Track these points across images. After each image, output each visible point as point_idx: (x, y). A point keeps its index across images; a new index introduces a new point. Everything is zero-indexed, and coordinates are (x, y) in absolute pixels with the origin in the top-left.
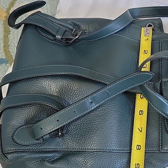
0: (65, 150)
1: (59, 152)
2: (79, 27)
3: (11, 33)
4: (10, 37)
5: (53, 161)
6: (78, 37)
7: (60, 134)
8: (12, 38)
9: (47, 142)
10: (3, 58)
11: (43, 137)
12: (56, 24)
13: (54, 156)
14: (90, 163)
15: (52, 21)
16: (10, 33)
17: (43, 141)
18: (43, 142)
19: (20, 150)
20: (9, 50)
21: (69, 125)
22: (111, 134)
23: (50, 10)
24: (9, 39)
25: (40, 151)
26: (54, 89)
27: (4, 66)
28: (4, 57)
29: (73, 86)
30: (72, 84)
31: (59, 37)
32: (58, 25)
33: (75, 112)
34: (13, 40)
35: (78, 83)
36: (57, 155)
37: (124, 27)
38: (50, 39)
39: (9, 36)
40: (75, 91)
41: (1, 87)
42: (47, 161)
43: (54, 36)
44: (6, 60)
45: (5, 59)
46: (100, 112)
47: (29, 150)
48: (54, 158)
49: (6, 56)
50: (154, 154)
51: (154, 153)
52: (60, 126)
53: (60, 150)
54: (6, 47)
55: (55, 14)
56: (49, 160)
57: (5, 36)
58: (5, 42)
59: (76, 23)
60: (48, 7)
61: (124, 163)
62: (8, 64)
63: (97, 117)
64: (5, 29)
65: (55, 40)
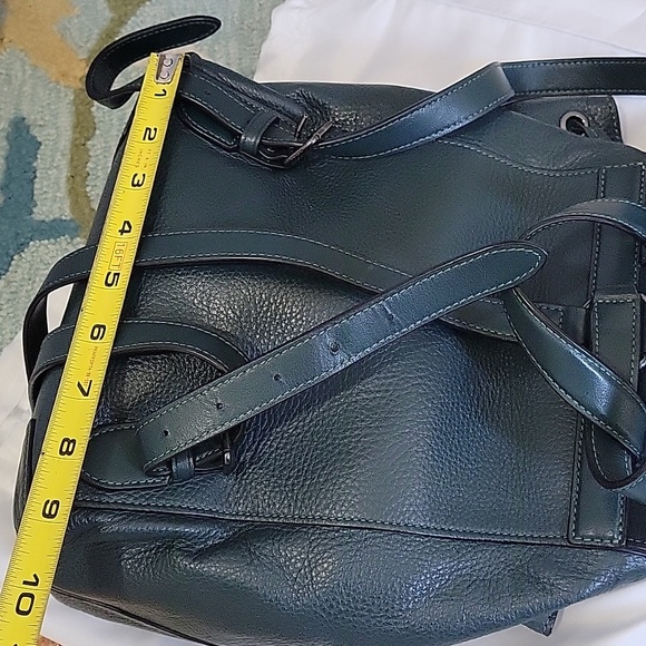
0: (243, 518)
1: (224, 525)
2: (324, 110)
3: (97, 132)
4: (94, 146)
5: (200, 550)
6: (317, 143)
7: (228, 456)
8: (99, 152)
9: (183, 486)
10: (64, 218)
11: (169, 463)
12: (248, 99)
13: (205, 535)
14: (325, 565)
15: (232, 87)
16: (94, 134)
17: (173, 483)
18: (170, 483)
19: (90, 505)
20: (88, 189)
21: (264, 436)
22: (405, 472)
23: (238, 61)
24: (91, 154)
25: (158, 513)
26: (222, 309)
27: (64, 244)
28: (67, 215)
29: (287, 302)
30: (282, 298)
31: (251, 140)
32: (252, 102)
33: (277, 377)
34: (101, 157)
35: (304, 294)
36: (216, 534)
37: (477, 116)
38: (220, 146)
39: (89, 143)
40: (290, 319)
41: (46, 296)
42: (179, 549)
43: (235, 135)
44: (72, 225)
45: (71, 221)
46: (372, 395)
47: (120, 507)
48: (202, 543)
49: (73, 211)
50: (549, 550)
51: (552, 545)
52: (228, 425)
53: (227, 517)
54: (78, 179)
55: (253, 73)
56: (188, 546)
57: (78, 142)
58: (75, 163)
59: (314, 100)
60: (232, 51)
61: (442, 575)
62: (78, 239)
63: (362, 414)
64: (78, 120)
65: (236, 150)
